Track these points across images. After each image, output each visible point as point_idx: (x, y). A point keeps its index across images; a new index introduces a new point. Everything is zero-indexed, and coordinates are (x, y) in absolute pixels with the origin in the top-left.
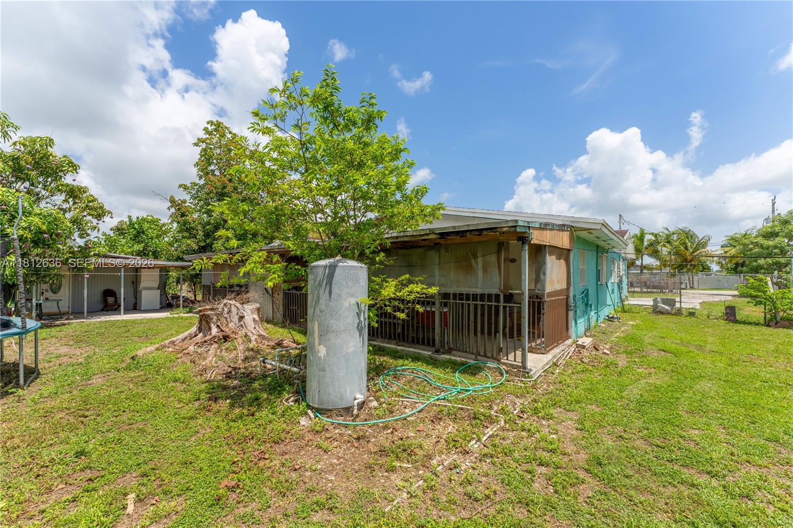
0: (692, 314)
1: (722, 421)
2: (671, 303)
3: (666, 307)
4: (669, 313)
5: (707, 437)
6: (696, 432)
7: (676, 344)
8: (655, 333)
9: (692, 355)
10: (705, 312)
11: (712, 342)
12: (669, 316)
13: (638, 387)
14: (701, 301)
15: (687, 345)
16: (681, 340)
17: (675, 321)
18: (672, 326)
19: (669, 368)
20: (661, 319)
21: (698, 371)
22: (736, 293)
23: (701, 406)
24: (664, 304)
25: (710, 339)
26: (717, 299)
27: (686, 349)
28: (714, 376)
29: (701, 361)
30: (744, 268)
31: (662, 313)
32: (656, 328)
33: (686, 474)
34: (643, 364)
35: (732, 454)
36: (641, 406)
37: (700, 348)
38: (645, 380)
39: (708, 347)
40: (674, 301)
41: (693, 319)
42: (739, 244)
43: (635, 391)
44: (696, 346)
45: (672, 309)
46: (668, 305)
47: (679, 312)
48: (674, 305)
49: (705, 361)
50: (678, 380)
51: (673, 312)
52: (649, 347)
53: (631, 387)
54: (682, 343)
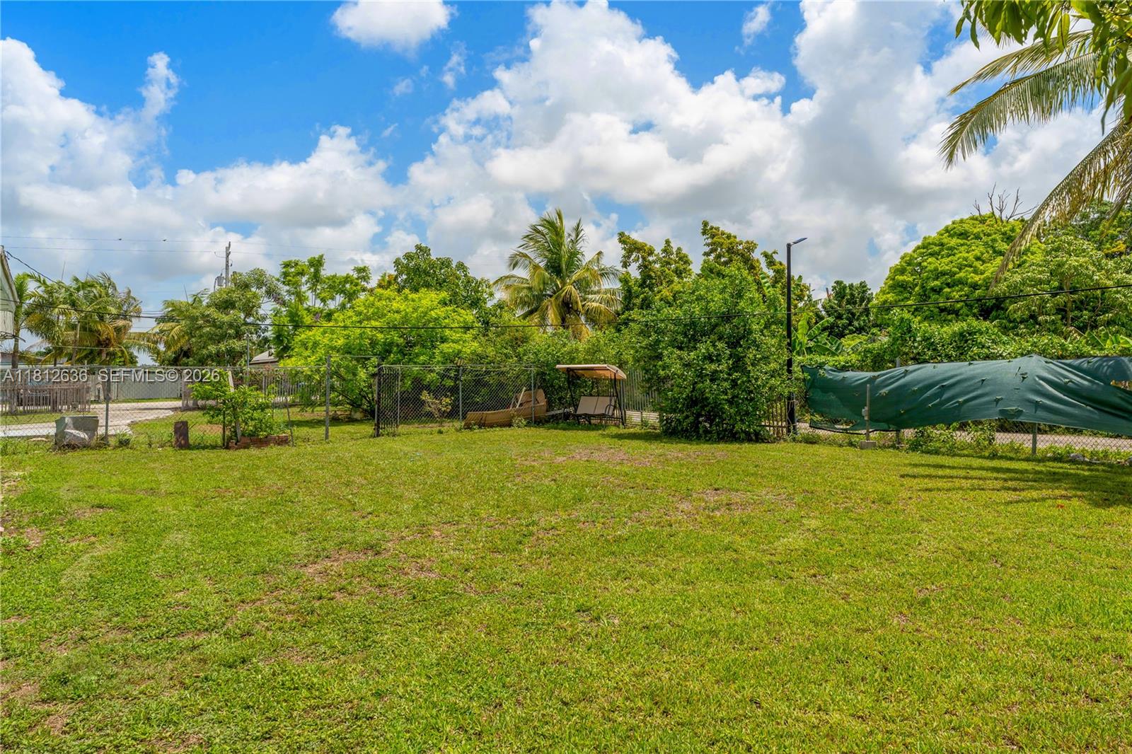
0: (124, 443)
1: (206, 572)
2: (89, 424)
3: (82, 435)
4: (85, 446)
5: (196, 594)
6: (181, 594)
7: (116, 492)
8: (74, 483)
9: (146, 503)
10: (142, 438)
11: (166, 481)
12: (85, 452)
13: (81, 567)
14: (129, 421)
15: (133, 491)
16: (120, 485)
17: (100, 459)
18: (98, 467)
19: (117, 530)
20: (73, 459)
21: (161, 524)
22: (179, 403)
23: (178, 563)
24: (77, 429)
25: (162, 478)
26: (151, 416)
27: (133, 498)
28: (183, 523)
29: (160, 509)
30: (191, 359)
31: (72, 447)
32: (72, 474)
33: (184, 641)
34: (73, 534)
35: (226, 601)
36: (96, 591)
37: (153, 492)
38: (88, 555)
39: (163, 488)
40: (95, 421)
41: (128, 451)
42: (186, 318)
43: (79, 574)
44: (146, 491)
45: (90, 438)
46: (85, 430)
47: (103, 443)
48: (95, 429)
49: (165, 507)
50: (137, 540)
51: (93, 442)
52: (74, 506)
53: (68, 571)
54: (123, 489)
